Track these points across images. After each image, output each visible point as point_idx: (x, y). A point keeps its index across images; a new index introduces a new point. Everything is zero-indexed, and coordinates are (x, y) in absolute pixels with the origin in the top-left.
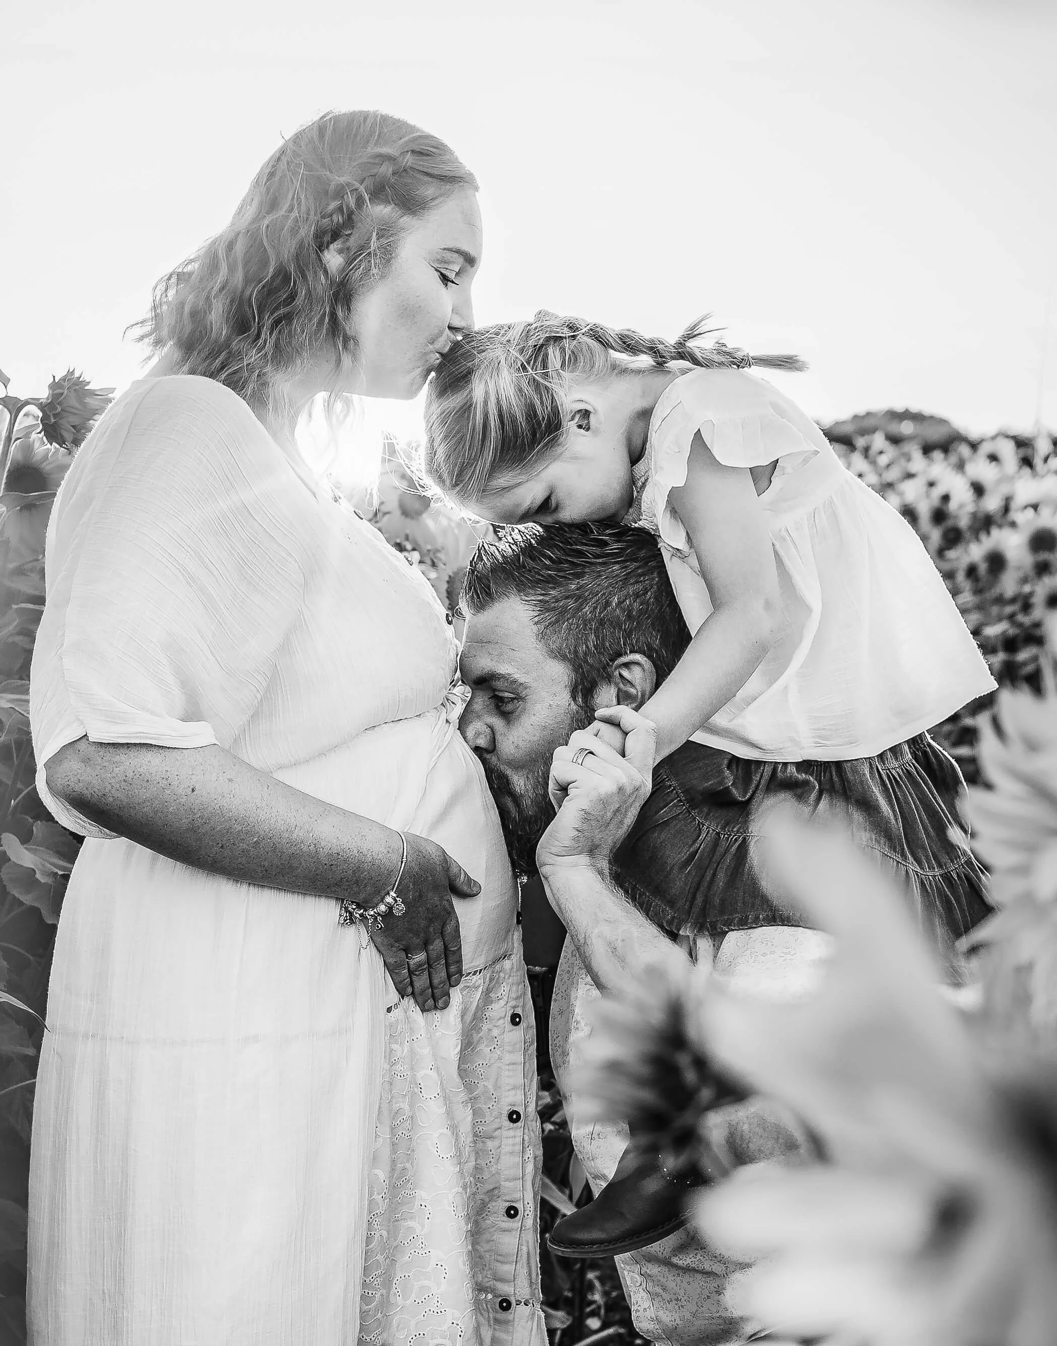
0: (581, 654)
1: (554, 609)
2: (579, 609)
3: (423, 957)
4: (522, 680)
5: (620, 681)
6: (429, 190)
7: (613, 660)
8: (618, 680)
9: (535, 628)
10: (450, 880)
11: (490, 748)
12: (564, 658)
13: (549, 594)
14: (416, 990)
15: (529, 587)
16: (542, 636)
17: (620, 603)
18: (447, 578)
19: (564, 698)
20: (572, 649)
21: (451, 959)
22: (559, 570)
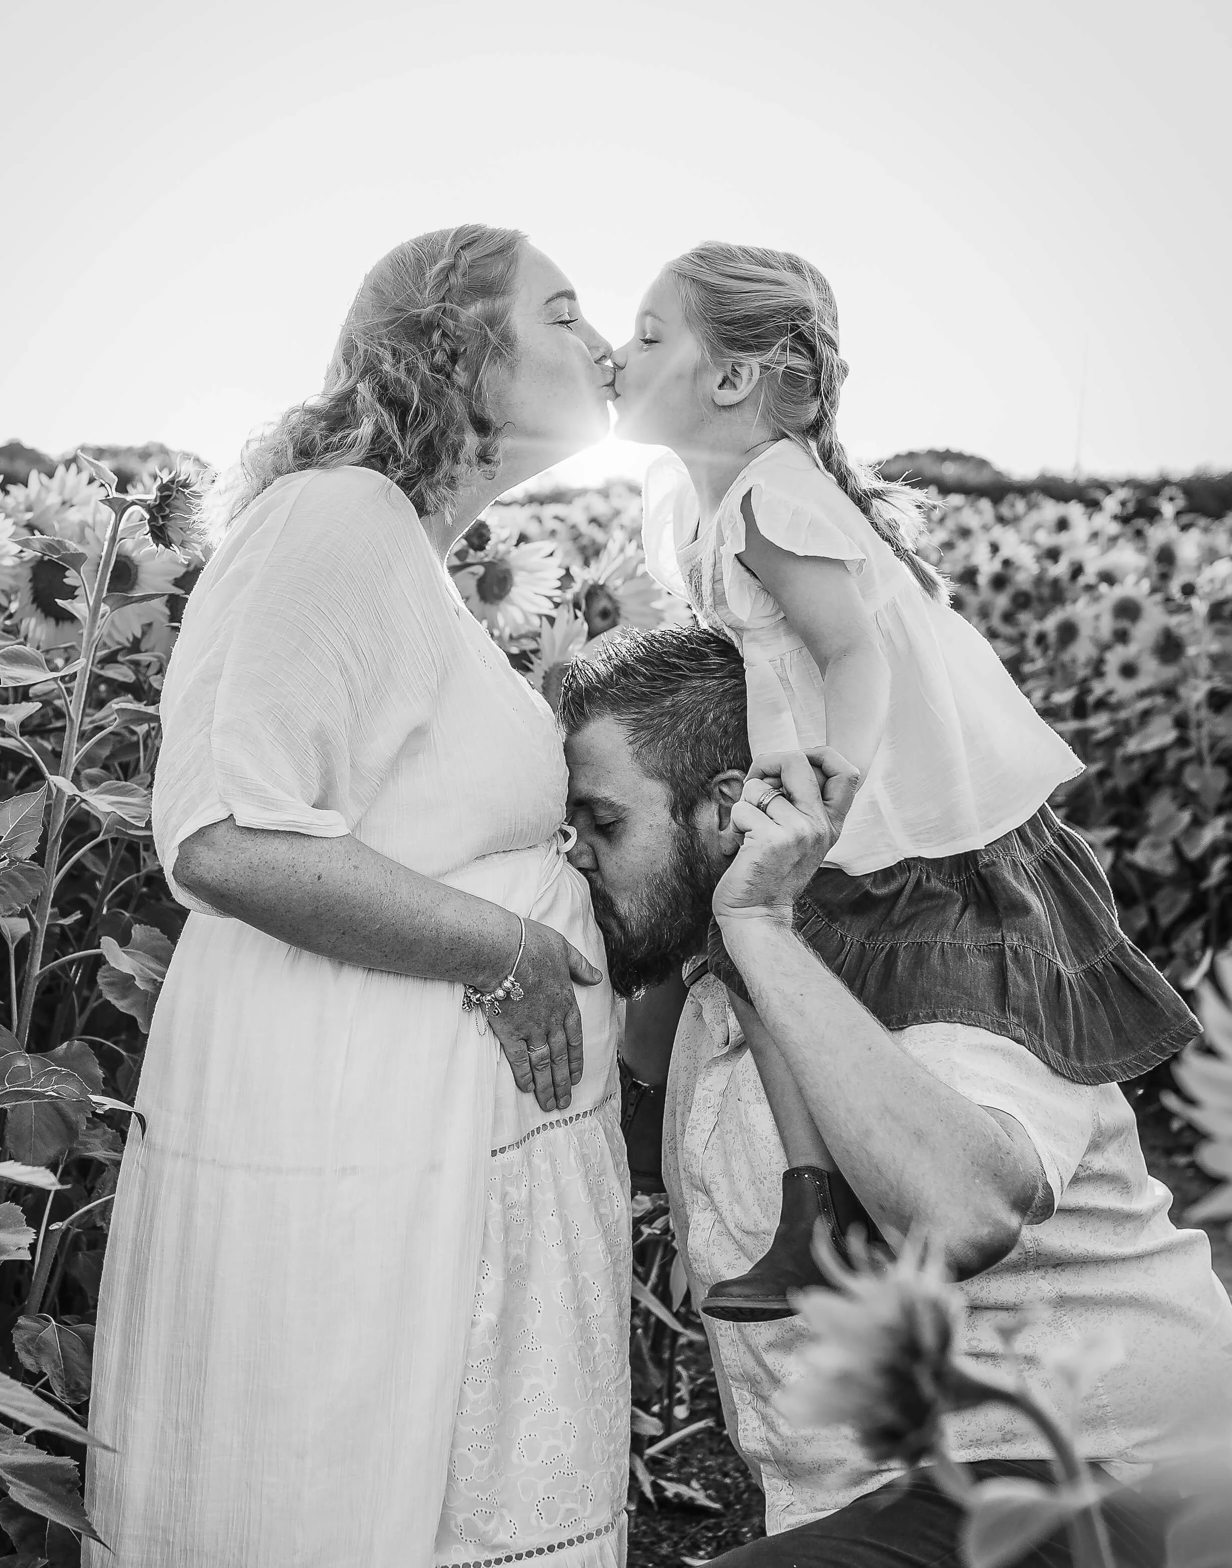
0: (678, 773)
1: (648, 728)
2: (674, 727)
3: (545, 1049)
4: (620, 803)
5: (720, 797)
6: (497, 269)
7: (711, 777)
8: (718, 796)
9: (630, 749)
10: (570, 969)
11: (594, 867)
12: (661, 777)
13: (644, 712)
14: (539, 1087)
15: (624, 707)
16: (637, 755)
17: (715, 719)
18: (543, 674)
19: (664, 816)
20: (669, 767)
21: (574, 1054)
22: (653, 687)
